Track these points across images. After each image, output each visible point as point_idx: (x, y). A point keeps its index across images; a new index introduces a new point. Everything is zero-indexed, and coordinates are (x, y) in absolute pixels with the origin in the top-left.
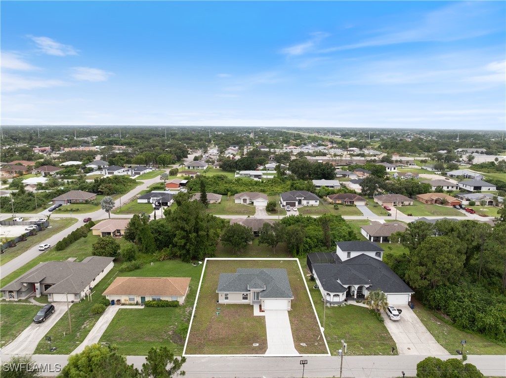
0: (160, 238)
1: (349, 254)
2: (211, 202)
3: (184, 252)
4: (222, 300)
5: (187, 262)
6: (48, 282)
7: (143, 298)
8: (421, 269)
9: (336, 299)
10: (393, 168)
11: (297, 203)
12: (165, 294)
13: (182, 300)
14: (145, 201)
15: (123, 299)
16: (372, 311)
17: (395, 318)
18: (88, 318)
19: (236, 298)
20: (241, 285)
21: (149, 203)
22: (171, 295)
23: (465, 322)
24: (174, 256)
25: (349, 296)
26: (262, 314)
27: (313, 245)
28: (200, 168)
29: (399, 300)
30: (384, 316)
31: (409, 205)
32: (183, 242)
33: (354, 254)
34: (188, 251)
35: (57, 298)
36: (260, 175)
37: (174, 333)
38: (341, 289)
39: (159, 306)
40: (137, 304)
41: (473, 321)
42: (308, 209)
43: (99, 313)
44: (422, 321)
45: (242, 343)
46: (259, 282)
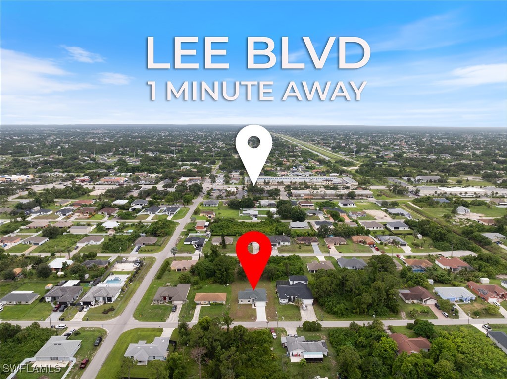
0: (208, 273)
1: (293, 282)
2: (227, 243)
3: (221, 280)
4: (240, 303)
5: (222, 285)
6: (171, 296)
7: (209, 302)
8: (316, 290)
9: (284, 302)
10: (352, 205)
11: (277, 245)
12: (218, 301)
13: (224, 303)
14: (189, 243)
15: (202, 302)
16: (297, 306)
17: (304, 309)
18: (191, 310)
19: (245, 302)
20: (247, 296)
21: (191, 244)
22: (221, 301)
23: (329, 310)
24: (215, 282)
25: (290, 300)
26: (255, 308)
27: (280, 275)
28: (214, 206)
29: (308, 302)
30: (301, 308)
31: (344, 244)
32: (220, 275)
33: (295, 282)
34: (223, 280)
35: (175, 302)
36: (256, 215)
37: (224, 314)
38: (286, 298)
39: (215, 305)
40: (207, 304)
41: (331, 310)
42: (283, 248)
43: (194, 308)
44: (315, 310)
45: (248, 318)
46: (254, 295)
